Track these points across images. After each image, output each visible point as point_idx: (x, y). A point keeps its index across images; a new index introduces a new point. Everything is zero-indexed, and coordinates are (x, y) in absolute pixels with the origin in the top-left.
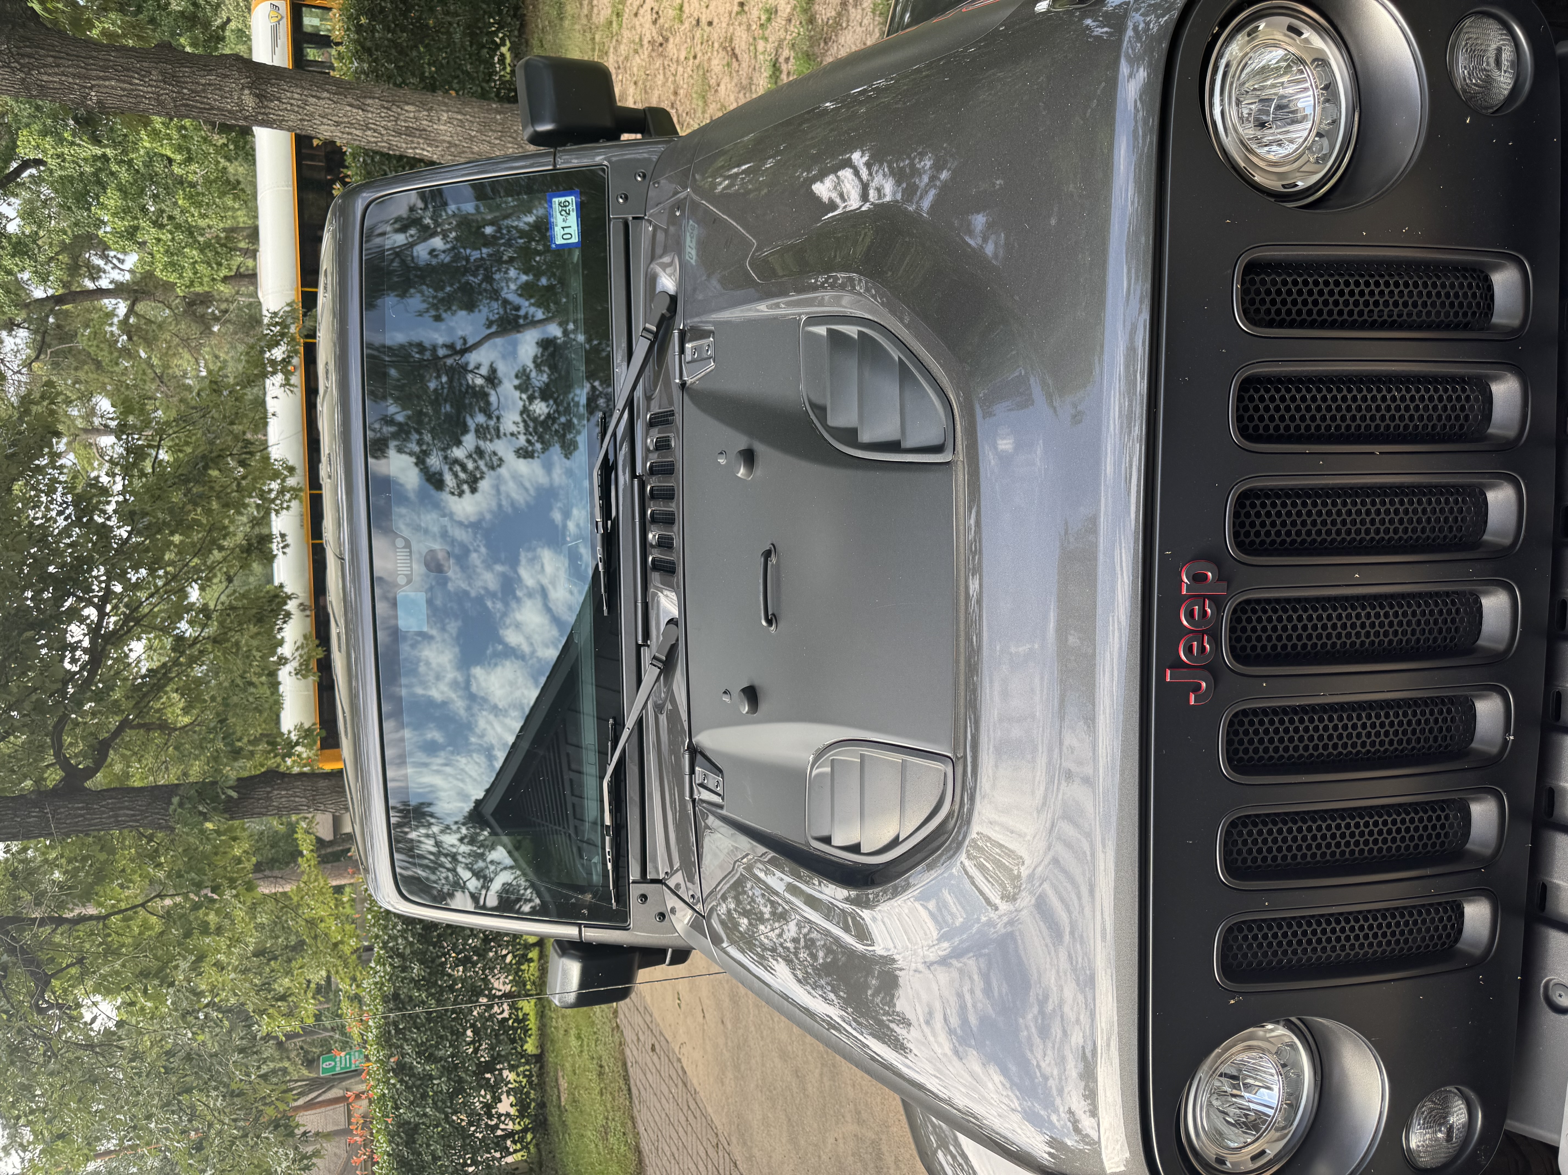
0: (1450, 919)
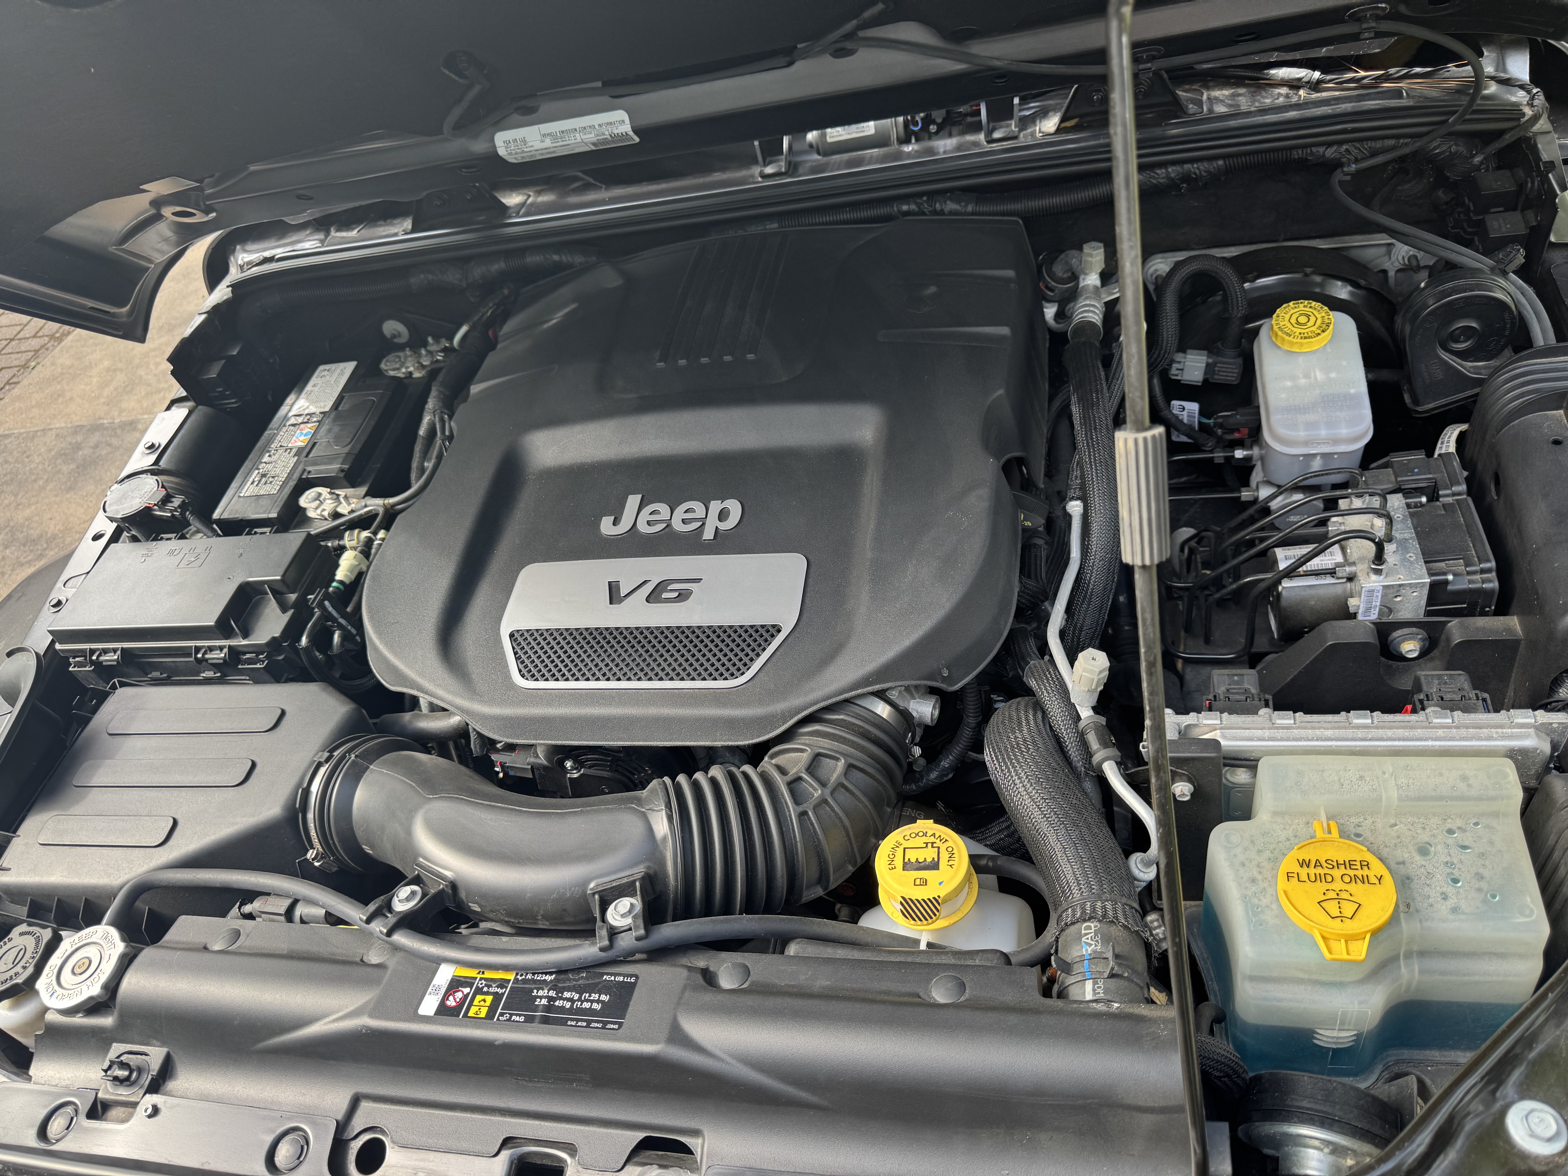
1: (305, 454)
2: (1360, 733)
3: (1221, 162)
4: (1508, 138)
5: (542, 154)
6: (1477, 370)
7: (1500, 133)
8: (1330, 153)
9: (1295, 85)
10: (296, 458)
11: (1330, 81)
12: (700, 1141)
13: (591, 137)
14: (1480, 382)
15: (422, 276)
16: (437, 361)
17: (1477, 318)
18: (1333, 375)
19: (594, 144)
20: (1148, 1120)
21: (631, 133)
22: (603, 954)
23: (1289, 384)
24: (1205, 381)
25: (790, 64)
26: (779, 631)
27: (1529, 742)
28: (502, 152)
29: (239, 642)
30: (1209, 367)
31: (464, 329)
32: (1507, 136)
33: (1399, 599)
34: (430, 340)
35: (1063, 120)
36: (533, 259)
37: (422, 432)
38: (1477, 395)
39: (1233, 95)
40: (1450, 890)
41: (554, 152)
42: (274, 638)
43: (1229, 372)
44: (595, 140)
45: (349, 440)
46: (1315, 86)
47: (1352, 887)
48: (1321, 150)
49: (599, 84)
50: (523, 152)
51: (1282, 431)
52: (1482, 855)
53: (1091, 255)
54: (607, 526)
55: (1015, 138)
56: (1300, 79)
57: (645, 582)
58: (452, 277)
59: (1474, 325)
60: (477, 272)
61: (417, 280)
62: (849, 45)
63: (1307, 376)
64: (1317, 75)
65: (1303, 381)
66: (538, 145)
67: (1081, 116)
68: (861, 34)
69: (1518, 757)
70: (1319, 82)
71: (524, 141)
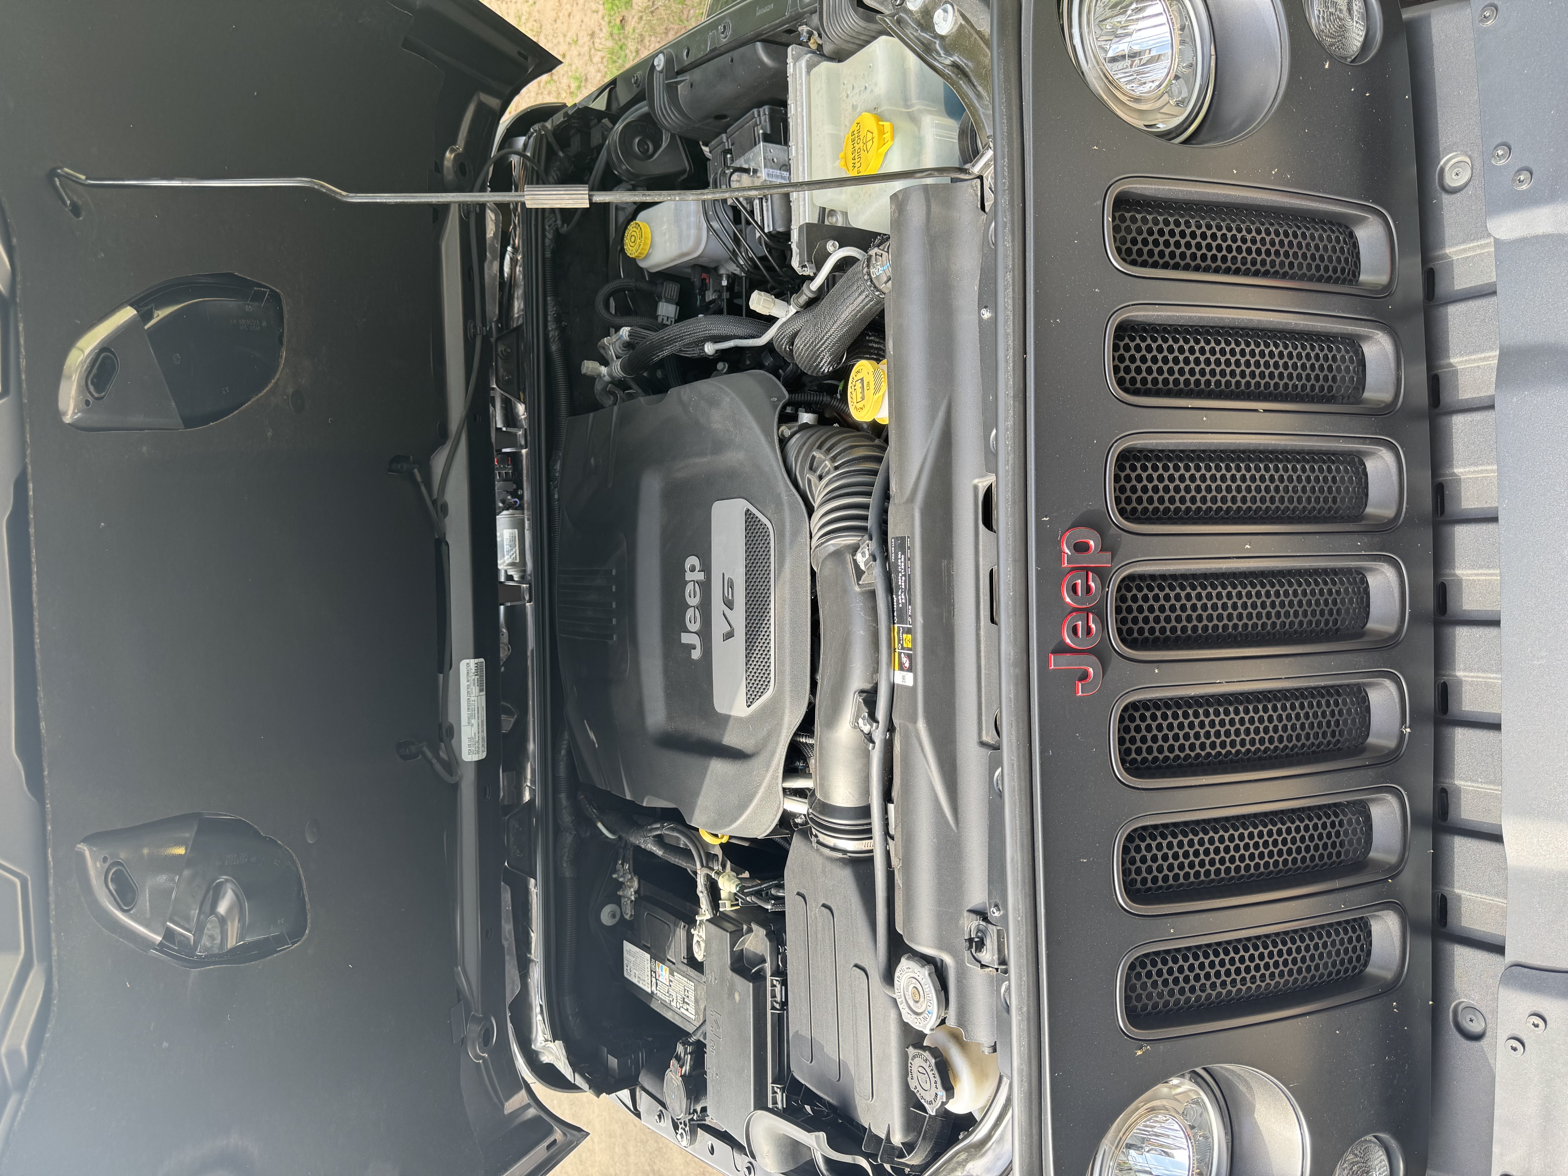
0: (1358, 939)
1: (673, 966)
2: (800, 151)
3: (549, 298)
4: (551, 139)
5: (483, 731)
6: (666, 139)
7: (548, 144)
8: (549, 235)
9: (514, 262)
10: (675, 974)
11: (514, 241)
12: (980, 485)
13: (475, 690)
14: (673, 136)
15: (565, 865)
16: (629, 868)
17: (633, 138)
18: (665, 219)
19: (481, 690)
20: (935, 208)
21: (477, 660)
22: (878, 560)
23: (668, 244)
24: (677, 304)
25: (447, 544)
26: (748, 510)
27: (803, 63)
28: (476, 758)
29: (768, 966)
30: (668, 301)
31: (600, 825)
32: (550, 139)
33: (775, 160)
34: (615, 876)
35: (519, 399)
36: (562, 771)
37: (659, 852)
38: (680, 137)
39: (518, 299)
40: (869, 90)
41: (482, 722)
42: (767, 935)
43: (672, 289)
44: (477, 688)
45: (667, 927)
46: (515, 250)
47: (862, 137)
48: (547, 241)
49: (441, 676)
50: (478, 742)
51: (691, 243)
52: (856, 78)
53: (588, 368)
54: (696, 654)
55: (526, 430)
56: (511, 258)
57: (724, 615)
58: (568, 839)
59: (637, 140)
60: (567, 818)
61: (567, 872)
62: (439, 503)
63: (665, 234)
64: (509, 249)
65: (667, 236)
66: (475, 729)
67: (519, 390)
68: (435, 496)
69: (810, 67)
70: (513, 247)
71: (470, 739)
